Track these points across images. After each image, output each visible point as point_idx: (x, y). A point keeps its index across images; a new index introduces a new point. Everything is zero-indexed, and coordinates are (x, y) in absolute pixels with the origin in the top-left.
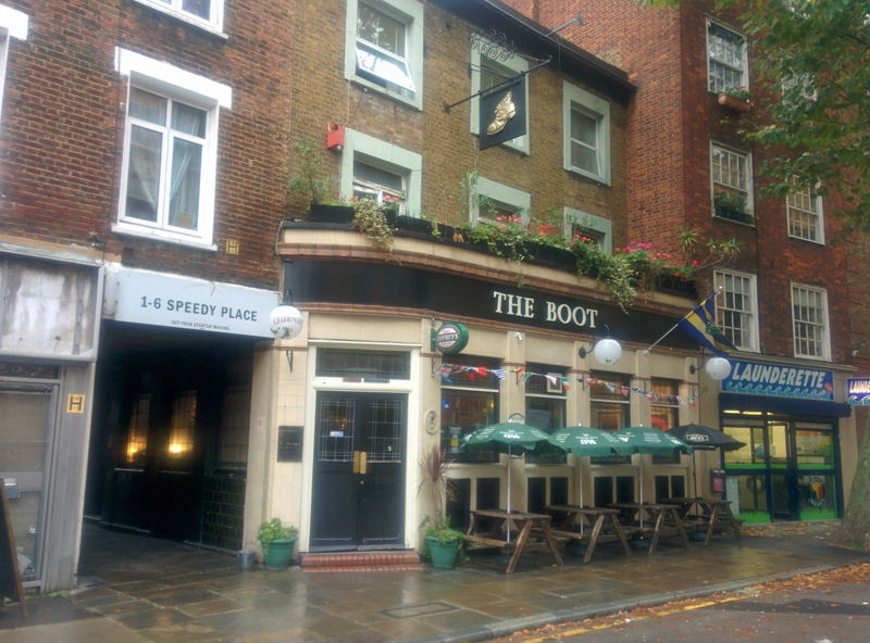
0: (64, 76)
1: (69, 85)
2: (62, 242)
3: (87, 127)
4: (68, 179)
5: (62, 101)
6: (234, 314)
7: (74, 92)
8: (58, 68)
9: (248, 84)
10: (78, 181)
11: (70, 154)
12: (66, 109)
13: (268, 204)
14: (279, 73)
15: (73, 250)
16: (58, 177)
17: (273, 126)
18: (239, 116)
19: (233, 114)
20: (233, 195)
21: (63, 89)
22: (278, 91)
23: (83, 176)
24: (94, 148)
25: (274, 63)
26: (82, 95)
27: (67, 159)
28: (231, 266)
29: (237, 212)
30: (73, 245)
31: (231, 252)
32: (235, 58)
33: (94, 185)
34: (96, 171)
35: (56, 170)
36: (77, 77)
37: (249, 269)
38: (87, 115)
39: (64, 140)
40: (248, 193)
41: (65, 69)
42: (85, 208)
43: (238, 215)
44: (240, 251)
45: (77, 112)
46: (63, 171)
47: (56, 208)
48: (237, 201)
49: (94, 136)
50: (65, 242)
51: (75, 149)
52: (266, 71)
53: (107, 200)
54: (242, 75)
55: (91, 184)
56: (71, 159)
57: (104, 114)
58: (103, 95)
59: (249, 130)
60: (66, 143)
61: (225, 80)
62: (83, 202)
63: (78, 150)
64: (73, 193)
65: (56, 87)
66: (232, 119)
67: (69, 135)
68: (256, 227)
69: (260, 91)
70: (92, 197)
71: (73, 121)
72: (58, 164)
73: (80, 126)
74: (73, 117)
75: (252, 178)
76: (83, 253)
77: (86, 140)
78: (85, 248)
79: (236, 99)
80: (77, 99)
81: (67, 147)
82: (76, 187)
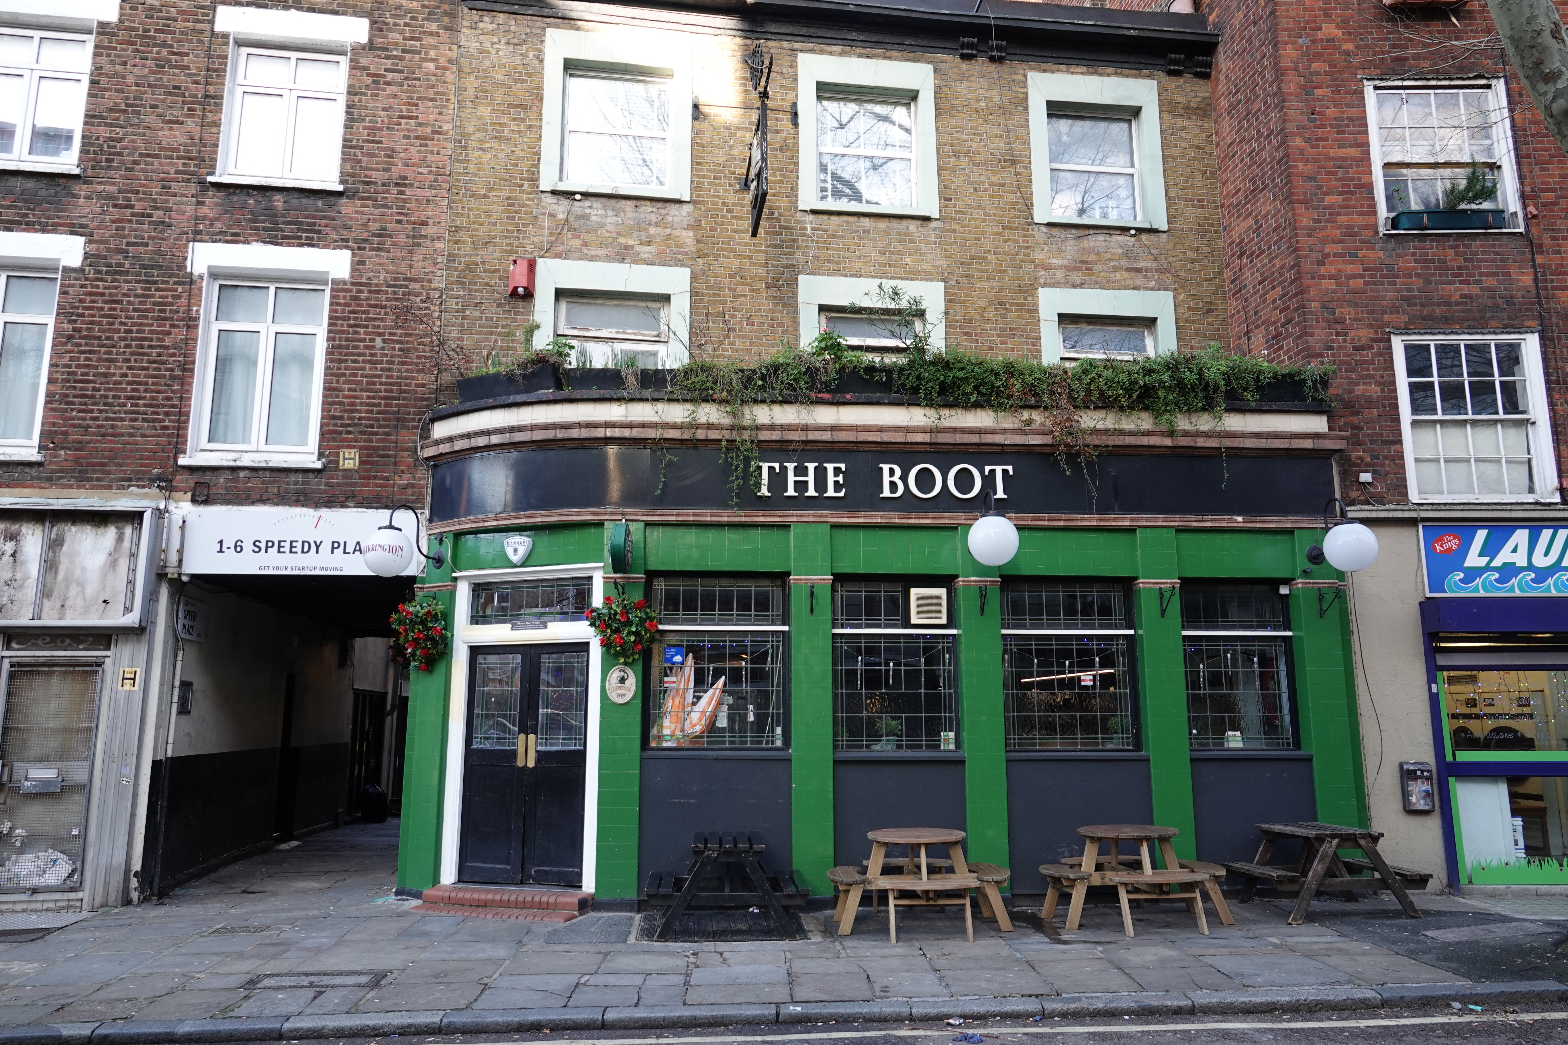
0: (124, 295)
1: (129, 303)
2: (118, 488)
3: (150, 347)
4: (126, 413)
5: (121, 323)
6: (350, 549)
7: (135, 310)
8: (116, 288)
9: (376, 239)
10: (138, 413)
11: (129, 383)
12: (126, 331)
13: (405, 392)
14: (428, 212)
15: (132, 496)
16: (115, 413)
17: (415, 286)
18: (361, 284)
19: (353, 284)
20: (350, 390)
21: (122, 310)
22: (425, 237)
23: (145, 405)
24: (159, 369)
25: (418, 201)
26: (147, 310)
27: (125, 390)
28: (347, 484)
29: (357, 411)
30: (132, 489)
31: (347, 466)
32: (356, 212)
33: (157, 413)
34: (161, 396)
35: (111, 405)
36: (140, 292)
37: (376, 485)
38: (151, 332)
39: (121, 368)
40: (374, 383)
41: (126, 286)
42: (147, 442)
43: (357, 415)
44: (361, 462)
45: (138, 331)
46: (119, 405)
47: (111, 449)
48: (356, 397)
49: (159, 355)
50: (123, 487)
51: (134, 376)
52: (406, 215)
53: (174, 428)
54: (367, 231)
55: (154, 413)
56: (129, 388)
57: (172, 326)
58: (172, 304)
59: (377, 299)
60: (125, 371)
61: (343, 243)
62: (143, 436)
63: (139, 376)
64: (132, 427)
65: (115, 309)
66: (350, 291)
67: (128, 361)
68: (385, 427)
69: (395, 244)
70: (155, 428)
71: (134, 343)
72: (114, 397)
73: (142, 347)
74: (133, 339)
75: (381, 362)
76: (145, 496)
77: (149, 362)
78: (147, 490)
79: (357, 265)
80: (139, 317)
81: (126, 375)
82: (135, 420)
